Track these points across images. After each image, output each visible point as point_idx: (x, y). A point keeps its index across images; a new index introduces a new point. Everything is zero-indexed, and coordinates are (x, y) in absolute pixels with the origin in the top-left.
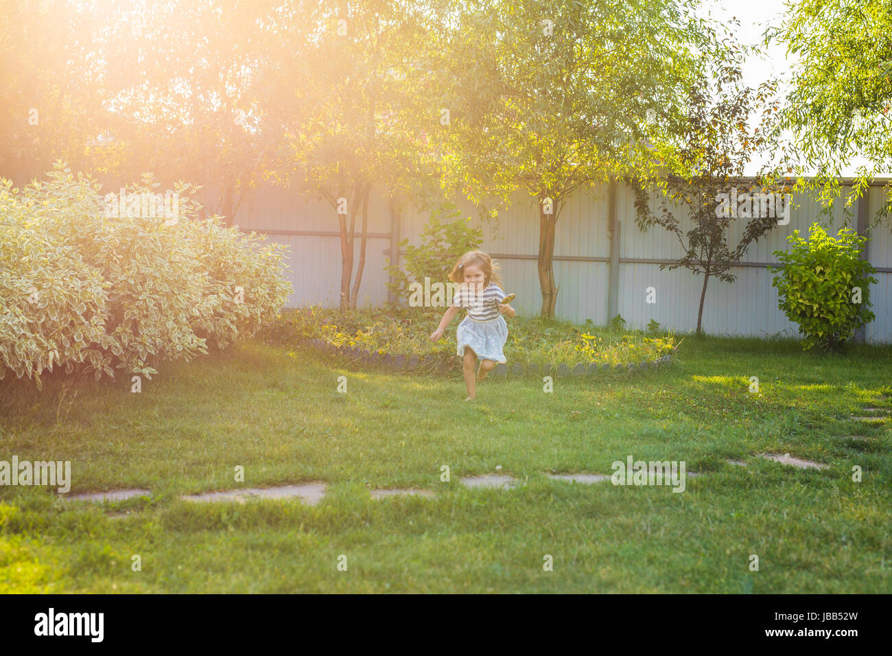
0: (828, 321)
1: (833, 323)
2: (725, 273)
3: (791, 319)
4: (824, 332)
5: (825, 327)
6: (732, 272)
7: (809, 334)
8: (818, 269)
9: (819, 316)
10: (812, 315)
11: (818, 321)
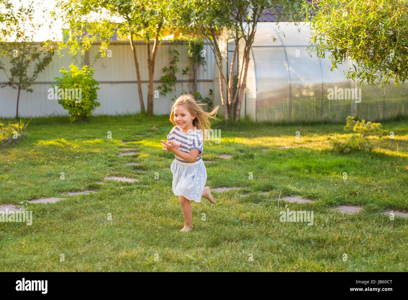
0: (82, 108)
1: (84, 109)
2: (29, 88)
3: (65, 108)
4: (80, 113)
5: (81, 111)
6: (32, 87)
7: (73, 114)
8: (76, 85)
9: (77, 107)
10: (74, 106)
11: (77, 108)
